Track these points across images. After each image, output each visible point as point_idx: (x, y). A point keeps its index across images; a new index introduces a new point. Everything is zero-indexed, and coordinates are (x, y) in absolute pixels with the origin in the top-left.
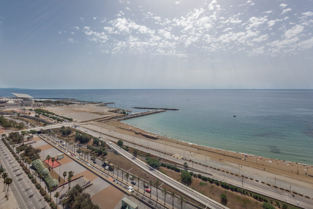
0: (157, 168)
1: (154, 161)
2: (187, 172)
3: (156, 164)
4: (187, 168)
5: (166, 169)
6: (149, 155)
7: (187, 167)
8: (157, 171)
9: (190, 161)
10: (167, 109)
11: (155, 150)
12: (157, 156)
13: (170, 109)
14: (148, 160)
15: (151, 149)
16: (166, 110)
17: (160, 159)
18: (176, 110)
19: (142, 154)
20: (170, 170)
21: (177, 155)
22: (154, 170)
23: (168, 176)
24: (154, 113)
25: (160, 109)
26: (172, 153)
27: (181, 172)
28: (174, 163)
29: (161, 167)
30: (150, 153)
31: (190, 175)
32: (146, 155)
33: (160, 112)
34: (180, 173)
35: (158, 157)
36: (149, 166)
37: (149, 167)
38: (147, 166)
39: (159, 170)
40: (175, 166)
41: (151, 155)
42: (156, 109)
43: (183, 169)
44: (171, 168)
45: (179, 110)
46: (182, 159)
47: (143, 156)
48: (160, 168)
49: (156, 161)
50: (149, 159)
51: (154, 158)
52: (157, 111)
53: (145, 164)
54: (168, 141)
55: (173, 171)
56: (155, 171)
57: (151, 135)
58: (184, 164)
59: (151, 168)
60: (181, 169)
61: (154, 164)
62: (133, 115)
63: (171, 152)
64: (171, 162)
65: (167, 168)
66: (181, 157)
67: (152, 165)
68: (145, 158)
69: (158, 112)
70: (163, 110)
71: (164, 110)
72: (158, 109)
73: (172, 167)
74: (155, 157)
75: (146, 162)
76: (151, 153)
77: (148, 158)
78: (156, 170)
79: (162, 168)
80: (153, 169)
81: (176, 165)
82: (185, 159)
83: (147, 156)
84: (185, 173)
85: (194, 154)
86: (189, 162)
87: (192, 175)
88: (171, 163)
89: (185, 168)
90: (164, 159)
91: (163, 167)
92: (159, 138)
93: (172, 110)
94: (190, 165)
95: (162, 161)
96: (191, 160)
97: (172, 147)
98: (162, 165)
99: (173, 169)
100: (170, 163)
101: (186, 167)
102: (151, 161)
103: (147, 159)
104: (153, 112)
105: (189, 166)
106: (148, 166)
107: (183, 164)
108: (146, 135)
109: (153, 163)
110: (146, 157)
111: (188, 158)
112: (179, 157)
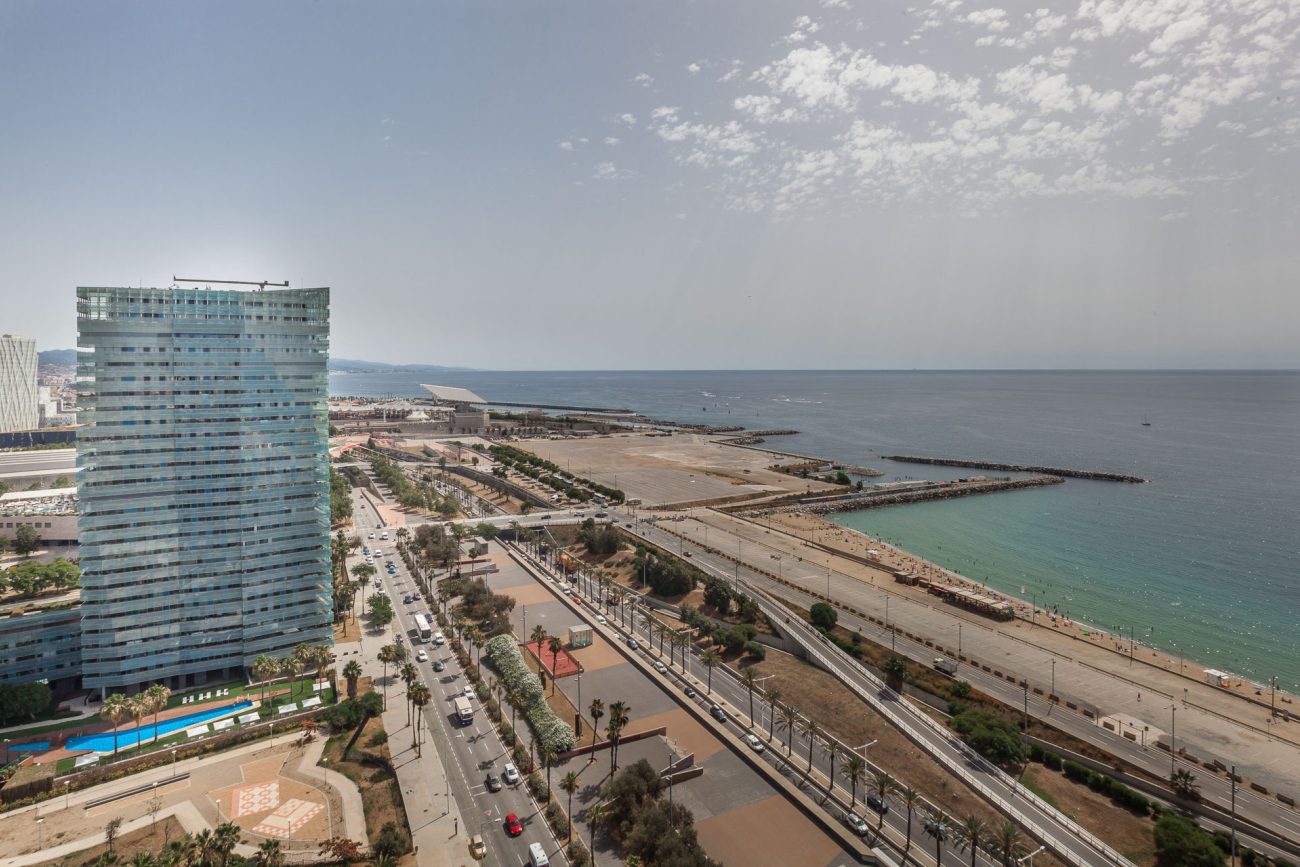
0: (1010, 763)
1: (990, 728)
2: (1196, 825)
3: (1002, 742)
4: (1191, 804)
5: (1056, 778)
6: (966, 693)
7: (1195, 797)
8: (1011, 781)
9: (1216, 771)
10: (1068, 474)
11: (999, 674)
12: (1007, 706)
13: (1086, 476)
14: (962, 717)
15: (975, 664)
16: (1059, 478)
17: (1026, 722)
18: (1121, 479)
19: (926, 681)
20: (1083, 790)
21: (1127, 719)
22: (991, 773)
23: (1070, 817)
24: (994, 489)
25: (1027, 470)
26: (1098, 706)
27: (1155, 818)
28: (1107, 757)
29: (1032, 765)
30: (970, 682)
31: (1215, 850)
32: (947, 689)
33: (1025, 485)
34: (1148, 823)
35: (1014, 710)
36: (962, 744)
37: (963, 750)
38: (951, 742)
39: (1018, 776)
40: (1114, 773)
41: (977, 692)
42: (1004, 468)
43: (1164, 804)
44: (1090, 780)
45: (1142, 481)
46: (1160, 745)
47: (934, 689)
48: (1022, 765)
49: (1002, 727)
50: (963, 710)
51: (990, 711)
52: (1008, 479)
53: (945, 732)
54: (1075, 638)
55: (1107, 802)
56: (997, 775)
57: (978, 597)
58: (1174, 777)
59: (976, 756)
60: (1152, 799)
61: (990, 743)
62: (884, 493)
63: (1089, 700)
64: (1090, 751)
65: (1063, 776)
66: (1154, 735)
67: (980, 745)
68: (945, 704)
69: (1016, 486)
70: (1047, 476)
71: (1051, 476)
72: (1016, 469)
73: (1097, 779)
74: (998, 706)
75: (948, 724)
76: (975, 686)
77: (959, 703)
78: (1003, 774)
79: (1036, 771)
80: (987, 763)
81: (1119, 770)
82: (1180, 753)
83: (954, 698)
84: (1179, 825)
85: (1240, 734)
86: (1211, 774)
87: (1228, 851)
88: (1090, 755)
89: (1181, 801)
90: (1047, 727)
91: (1040, 766)
92: (1018, 613)
93: (1097, 477)
94: (1212, 790)
95: (1039, 736)
96: (1223, 768)
97: (1099, 675)
98: (1037, 756)
99: (1098, 787)
100: (1083, 752)
101: (1187, 798)
102: (975, 725)
103: (952, 711)
104: (990, 484)
105: (1204, 794)
106: (957, 747)
107: (1168, 778)
108: (953, 595)
109: (986, 733)
110: (948, 700)
111: (1201, 750)
112: (1138, 735)
